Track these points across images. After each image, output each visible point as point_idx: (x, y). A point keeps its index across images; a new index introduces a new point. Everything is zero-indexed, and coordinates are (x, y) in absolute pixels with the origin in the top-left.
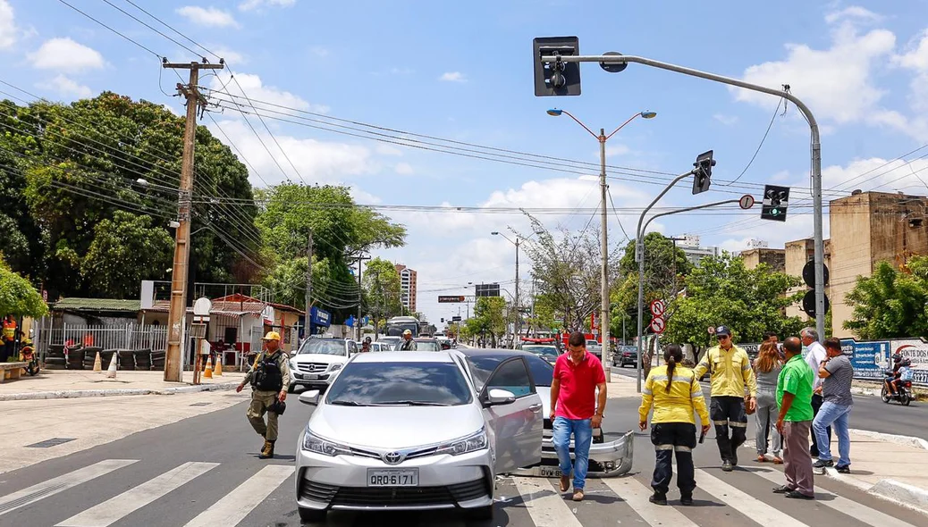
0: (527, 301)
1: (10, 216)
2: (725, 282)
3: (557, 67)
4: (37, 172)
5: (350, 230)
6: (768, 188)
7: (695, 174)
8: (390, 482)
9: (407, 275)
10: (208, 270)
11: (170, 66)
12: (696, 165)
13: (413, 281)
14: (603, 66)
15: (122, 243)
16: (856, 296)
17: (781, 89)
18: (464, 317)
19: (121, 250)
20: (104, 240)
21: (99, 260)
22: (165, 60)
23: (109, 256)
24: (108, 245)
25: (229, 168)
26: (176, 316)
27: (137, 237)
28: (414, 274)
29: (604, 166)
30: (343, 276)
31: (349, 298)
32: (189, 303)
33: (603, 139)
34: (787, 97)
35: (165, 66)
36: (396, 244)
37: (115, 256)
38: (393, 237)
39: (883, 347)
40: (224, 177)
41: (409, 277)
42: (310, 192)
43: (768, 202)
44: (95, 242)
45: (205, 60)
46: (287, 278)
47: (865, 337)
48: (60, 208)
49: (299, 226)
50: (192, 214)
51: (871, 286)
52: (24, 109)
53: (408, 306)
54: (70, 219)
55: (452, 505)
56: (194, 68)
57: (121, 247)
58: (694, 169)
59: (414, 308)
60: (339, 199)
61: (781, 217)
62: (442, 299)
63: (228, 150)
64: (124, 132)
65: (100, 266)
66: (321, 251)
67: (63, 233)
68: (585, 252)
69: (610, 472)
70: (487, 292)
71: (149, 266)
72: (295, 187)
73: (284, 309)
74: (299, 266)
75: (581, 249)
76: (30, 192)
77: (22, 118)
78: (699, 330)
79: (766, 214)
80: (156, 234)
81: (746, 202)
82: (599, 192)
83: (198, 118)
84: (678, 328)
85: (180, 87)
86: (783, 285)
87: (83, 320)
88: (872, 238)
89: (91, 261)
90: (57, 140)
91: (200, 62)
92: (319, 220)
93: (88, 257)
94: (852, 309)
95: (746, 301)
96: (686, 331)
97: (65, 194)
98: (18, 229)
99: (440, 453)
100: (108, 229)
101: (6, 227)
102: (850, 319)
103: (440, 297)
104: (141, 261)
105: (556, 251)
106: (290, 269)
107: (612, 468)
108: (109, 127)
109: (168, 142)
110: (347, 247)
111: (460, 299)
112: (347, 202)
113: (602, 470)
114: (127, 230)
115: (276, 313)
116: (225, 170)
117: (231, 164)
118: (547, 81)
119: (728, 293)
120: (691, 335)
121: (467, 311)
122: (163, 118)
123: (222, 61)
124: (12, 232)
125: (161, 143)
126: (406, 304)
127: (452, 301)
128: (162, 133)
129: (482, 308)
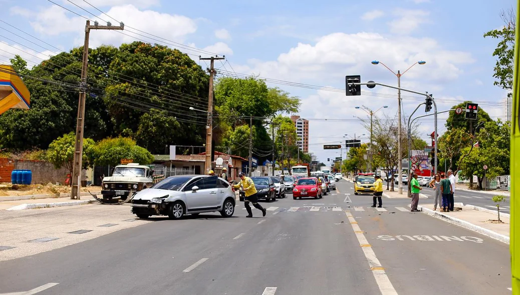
1: (97, 111)
2: (498, 138)
3: (353, 86)
5: (267, 107)
7: (426, 104)
9: (301, 123)
11: (202, 59)
13: (306, 128)
15: (154, 125)
17: (425, 94)
19: (154, 129)
20: (146, 124)
21: (143, 134)
22: (200, 57)
23: (148, 132)
24: (147, 127)
25: (202, 78)
26: (208, 165)
27: (162, 122)
28: (306, 123)
30: (262, 134)
31: (269, 150)
37: (152, 132)
38: (292, 105)
40: (200, 84)
41: (303, 125)
42: (241, 83)
43: (468, 111)
44: (141, 125)
45: (217, 56)
46: (232, 138)
49: (236, 105)
52: (94, 50)
53: (302, 148)
56: (212, 59)
57: (154, 128)
59: (307, 149)
60: (259, 87)
62: (326, 147)
63: (200, 68)
64: (151, 65)
65: (144, 137)
67: (123, 120)
70: (354, 144)
71: (167, 137)
72: (231, 80)
73: (235, 158)
74: (239, 131)
76: (107, 99)
78: (479, 167)
80: (170, 120)
82: (398, 100)
84: (467, 166)
89: (140, 135)
90: (119, 70)
91: (215, 57)
92: (248, 101)
93: (138, 133)
96: (472, 168)
98: (101, 118)
100: (147, 118)
101: (96, 117)
103: (324, 146)
104: (163, 134)
106: (234, 133)
108: (144, 63)
109: (174, 70)
111: (338, 147)
112: (264, 89)
114: (157, 119)
115: (233, 161)
116: (200, 80)
117: (203, 77)
118: (350, 91)
119: (499, 144)
120: (475, 170)
122: (169, 55)
123: (224, 56)
124: (99, 120)
125: (171, 71)
126: (301, 146)
127: (333, 148)
128: (171, 65)
129: (353, 153)
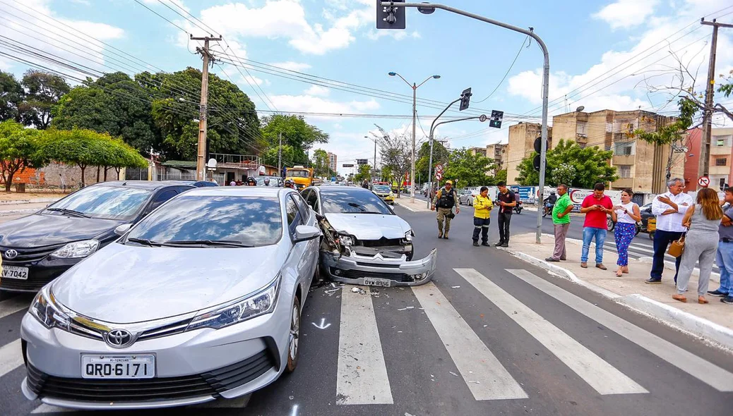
0: (379, 167)
1: (146, 123)
2: (463, 160)
4: (156, 103)
5: (304, 135)
6: (493, 111)
7: (462, 100)
8: (113, 373)
9: (332, 156)
10: (237, 150)
11: (194, 39)
12: (462, 95)
13: (335, 159)
14: (420, 10)
16: (521, 167)
17: (528, 30)
18: (354, 173)
20: (186, 135)
21: (185, 144)
22: (191, 36)
23: (189, 142)
24: (187, 137)
26: (200, 168)
28: (336, 156)
29: (414, 98)
32: (207, 162)
33: (414, 88)
34: (531, 35)
35: (191, 39)
36: (325, 142)
37: (192, 142)
38: (324, 138)
39: (532, 189)
43: (493, 119)
44: (182, 136)
45: (212, 36)
47: (523, 184)
48: (167, 120)
49: (282, 132)
50: (207, 116)
51: (529, 162)
54: (172, 124)
55: (210, 398)
56: (207, 40)
58: (461, 97)
59: (336, 170)
60: (299, 121)
61: (499, 126)
62: (344, 166)
65: (185, 146)
66: (291, 143)
67: (169, 131)
68: (405, 144)
69: (419, 282)
70: (363, 162)
73: (269, 168)
75: (403, 142)
76: (154, 112)
77: (153, 79)
79: (492, 125)
81: (483, 118)
83: (210, 67)
85: (198, 49)
86: (486, 162)
87: (179, 171)
88: (526, 143)
89: (181, 144)
91: (210, 37)
92: (290, 130)
93: (180, 142)
94: (519, 173)
95: (472, 168)
97: (168, 113)
99: (196, 327)
102: (518, 177)
105: (391, 143)
107: (420, 279)
110: (304, 143)
111: (352, 166)
112: (302, 122)
113: (411, 280)
118: (385, 19)
119: (464, 164)
121: (355, 171)
122: (215, 80)
123: (221, 36)
126: (332, 168)
127: (349, 167)
129: (361, 169)
